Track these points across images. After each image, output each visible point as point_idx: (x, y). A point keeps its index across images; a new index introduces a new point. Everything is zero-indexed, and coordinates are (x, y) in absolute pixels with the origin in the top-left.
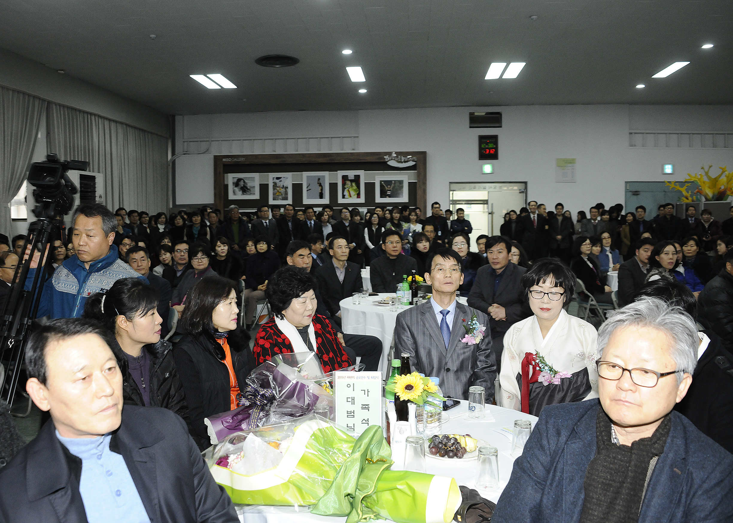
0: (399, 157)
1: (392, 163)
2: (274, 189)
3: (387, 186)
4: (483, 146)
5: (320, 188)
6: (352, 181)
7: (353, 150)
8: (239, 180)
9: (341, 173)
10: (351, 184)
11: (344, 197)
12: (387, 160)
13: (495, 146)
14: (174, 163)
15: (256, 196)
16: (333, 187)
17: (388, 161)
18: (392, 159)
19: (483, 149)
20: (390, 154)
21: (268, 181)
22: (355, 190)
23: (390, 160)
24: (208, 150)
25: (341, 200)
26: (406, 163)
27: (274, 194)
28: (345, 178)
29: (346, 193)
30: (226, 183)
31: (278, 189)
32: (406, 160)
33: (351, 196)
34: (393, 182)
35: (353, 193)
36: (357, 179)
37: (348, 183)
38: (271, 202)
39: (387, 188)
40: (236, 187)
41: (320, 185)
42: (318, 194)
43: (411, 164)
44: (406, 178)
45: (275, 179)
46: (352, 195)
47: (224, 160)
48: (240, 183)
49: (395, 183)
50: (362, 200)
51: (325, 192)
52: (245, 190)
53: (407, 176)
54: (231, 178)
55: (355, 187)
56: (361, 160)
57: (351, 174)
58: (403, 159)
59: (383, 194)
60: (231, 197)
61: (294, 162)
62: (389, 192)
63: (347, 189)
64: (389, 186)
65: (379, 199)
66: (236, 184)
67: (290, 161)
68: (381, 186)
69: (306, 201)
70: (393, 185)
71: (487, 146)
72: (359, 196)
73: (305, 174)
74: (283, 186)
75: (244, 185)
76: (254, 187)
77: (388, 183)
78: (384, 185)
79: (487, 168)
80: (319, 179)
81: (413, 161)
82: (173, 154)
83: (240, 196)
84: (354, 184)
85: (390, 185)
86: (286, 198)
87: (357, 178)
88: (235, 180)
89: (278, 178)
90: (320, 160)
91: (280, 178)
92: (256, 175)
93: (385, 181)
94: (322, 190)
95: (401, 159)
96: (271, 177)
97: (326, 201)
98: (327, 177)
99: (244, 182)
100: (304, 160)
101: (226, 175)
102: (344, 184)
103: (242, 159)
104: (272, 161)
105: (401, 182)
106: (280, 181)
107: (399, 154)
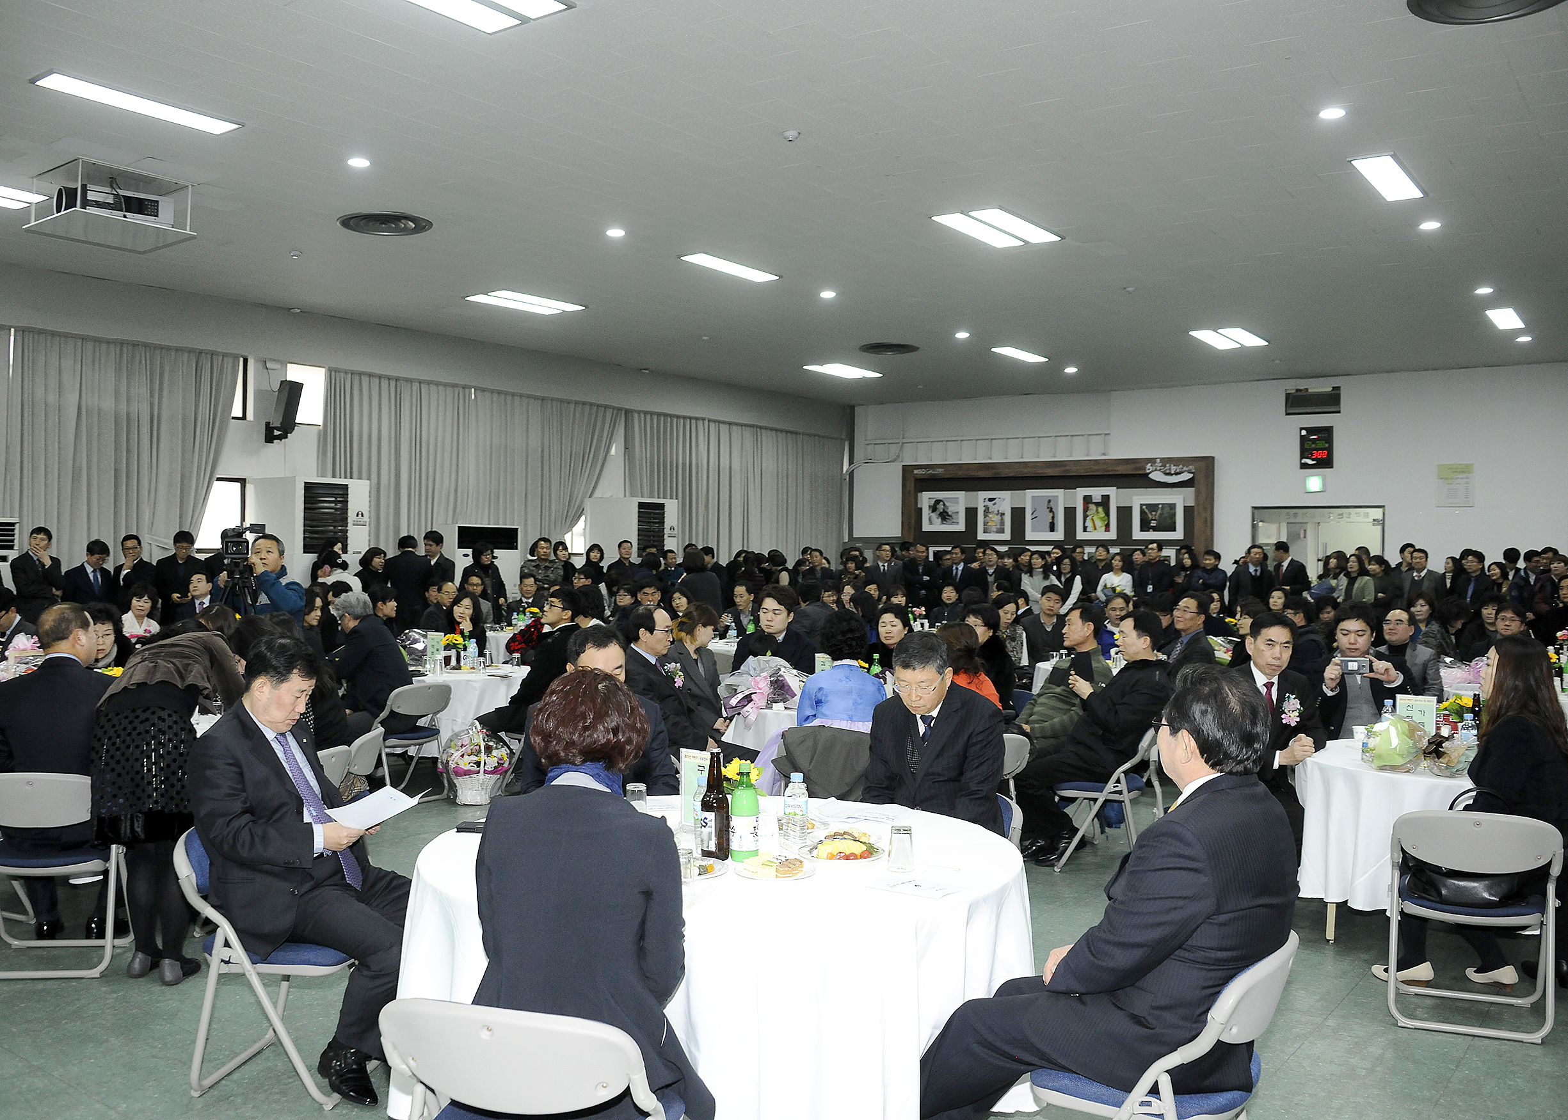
0: (1168, 465)
1: (1157, 476)
2: (985, 516)
3: (1151, 513)
4: (1306, 446)
5: (1051, 514)
6: (1097, 504)
7: (1104, 454)
8: (938, 502)
9: (1082, 492)
10: (1097, 510)
11: (1085, 529)
12: (1148, 471)
13: (1327, 445)
14: (851, 474)
15: (961, 527)
16: (1070, 513)
17: (1150, 473)
18: (1156, 470)
19: (1307, 450)
20: (1152, 461)
21: (977, 504)
22: (1101, 519)
23: (1153, 471)
24: (898, 456)
25: (1081, 535)
26: (1179, 476)
27: (985, 524)
28: (1087, 500)
29: (1089, 523)
30: (919, 506)
31: (991, 516)
32: (1178, 471)
33: (1095, 529)
34: (1160, 506)
35: (1099, 523)
36: (1105, 502)
37: (1092, 507)
38: (981, 536)
39: (1150, 516)
40: (933, 512)
41: (1051, 510)
42: (1048, 525)
43: (1186, 476)
44: (1180, 499)
45: (987, 500)
46: (1097, 527)
47: (916, 472)
48: (938, 506)
49: (1162, 508)
50: (1112, 535)
51: (1057, 521)
52: (945, 516)
53: (1181, 497)
54: (926, 498)
55: (1102, 515)
56: (1108, 471)
57: (1097, 493)
58: (1173, 469)
59: (1145, 526)
60: (926, 527)
61: (1012, 475)
62: (1153, 524)
63: (1090, 517)
64: (1154, 513)
65: (1137, 534)
66: (934, 508)
67: (1006, 473)
68: (1142, 512)
69: (1030, 535)
70: (1159, 512)
71: (1314, 446)
72: (1107, 528)
73: (1030, 493)
74: (998, 511)
75: (944, 510)
76: (958, 512)
77: (1153, 507)
78: (1148, 510)
79: (1314, 482)
80: (1049, 501)
81: (1190, 472)
82: (851, 462)
83: (937, 526)
84: (1100, 509)
85: (1156, 511)
86: (1002, 531)
87: (1106, 498)
88: (932, 502)
89: (991, 500)
90: (1050, 472)
91: (994, 499)
92: (960, 495)
93: (1148, 505)
94: (1053, 518)
95: (1170, 469)
96: (981, 498)
97: (1059, 535)
98: (1061, 497)
99: (944, 505)
100: (1027, 472)
101: (919, 494)
102: (1086, 510)
103: (940, 471)
104: (982, 474)
105: (1172, 506)
106: (994, 504)
107: (1166, 461)
